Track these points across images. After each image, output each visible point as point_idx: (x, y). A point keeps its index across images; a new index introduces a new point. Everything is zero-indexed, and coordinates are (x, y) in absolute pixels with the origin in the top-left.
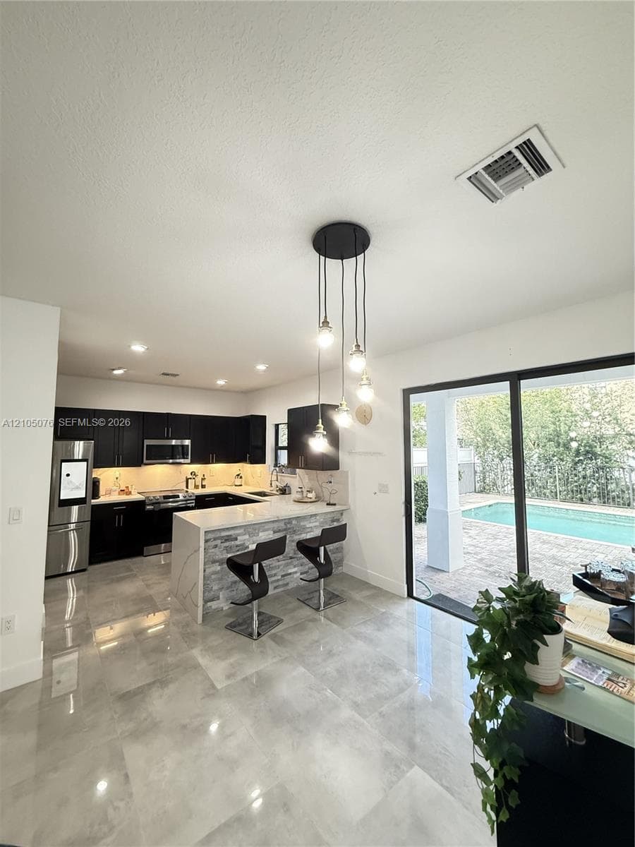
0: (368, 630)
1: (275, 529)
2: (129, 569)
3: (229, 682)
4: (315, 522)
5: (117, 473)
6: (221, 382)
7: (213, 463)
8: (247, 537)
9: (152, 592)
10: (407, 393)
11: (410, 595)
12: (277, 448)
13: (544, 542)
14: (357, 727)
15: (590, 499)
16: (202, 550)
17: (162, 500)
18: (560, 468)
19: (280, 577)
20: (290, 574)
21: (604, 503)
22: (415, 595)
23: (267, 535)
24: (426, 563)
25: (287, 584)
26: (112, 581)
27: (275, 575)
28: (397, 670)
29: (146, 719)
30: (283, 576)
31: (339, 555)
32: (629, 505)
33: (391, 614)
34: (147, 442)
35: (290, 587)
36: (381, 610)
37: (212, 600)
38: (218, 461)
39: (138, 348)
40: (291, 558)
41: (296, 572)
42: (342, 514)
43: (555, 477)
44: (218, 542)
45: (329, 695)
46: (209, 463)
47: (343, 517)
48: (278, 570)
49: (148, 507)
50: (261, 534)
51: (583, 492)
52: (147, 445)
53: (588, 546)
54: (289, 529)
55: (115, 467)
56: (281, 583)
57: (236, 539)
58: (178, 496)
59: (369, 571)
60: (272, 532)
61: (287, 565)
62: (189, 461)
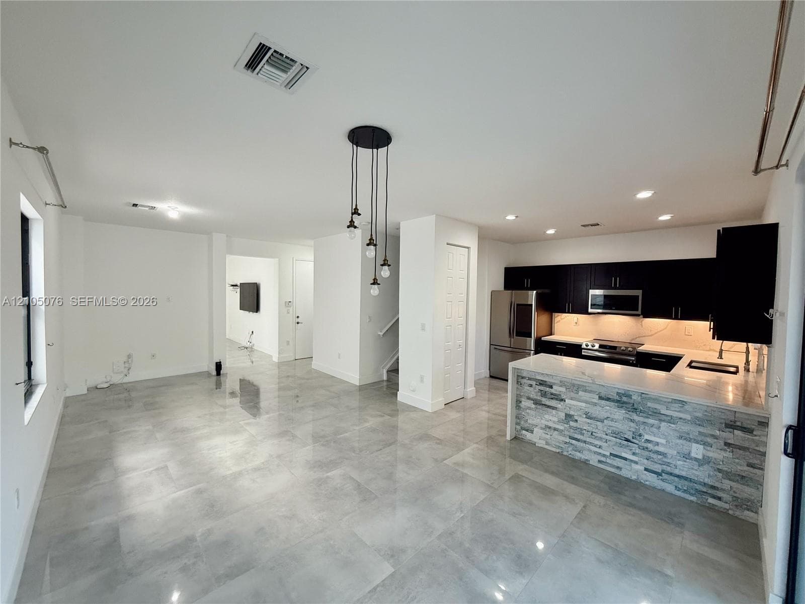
1: (602, 395)
5: (576, 319)
6: (665, 217)
8: (563, 389)
17: (597, 348)
19: (608, 454)
20: (625, 458)
23: (589, 398)
25: (619, 468)
27: (600, 447)
30: (612, 455)
34: (592, 292)
35: (623, 473)
37: (527, 430)
39: (511, 217)
40: (628, 440)
41: (636, 462)
42: (762, 424)
44: (533, 383)
47: (768, 429)
48: (605, 444)
50: (581, 393)
52: (592, 295)
54: (625, 403)
55: (566, 313)
56: (609, 461)
57: (551, 387)
58: (615, 348)
60: (598, 398)
61: (621, 445)
62: (639, 313)
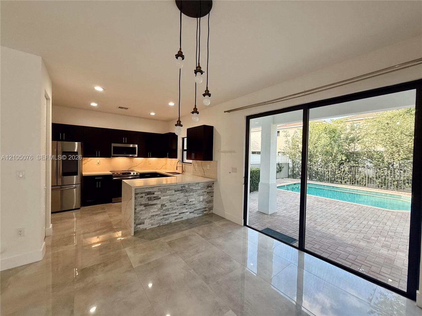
0: (220, 241)
1: (176, 189)
2: (103, 209)
3: (140, 264)
4: (198, 187)
5: (98, 161)
6: (152, 114)
7: (149, 157)
8: (160, 193)
9: (112, 220)
10: (248, 118)
11: (245, 224)
12: (183, 150)
13: (319, 201)
14: (203, 289)
15: (345, 182)
16: (133, 198)
17: (121, 175)
18: (332, 166)
19: (178, 214)
20: (184, 213)
21: (353, 184)
22: (248, 224)
23: (171, 193)
24: (257, 210)
25: (182, 217)
26: (93, 214)
27: (176, 213)
28: (231, 261)
29: (91, 282)
30: (180, 214)
31: (211, 204)
32: (365, 185)
33: (233, 233)
34: (113, 145)
35: (183, 219)
36: (229, 231)
37: (140, 224)
38: (153, 156)
39: (98, 89)
40: (185, 205)
41: (187, 212)
42: (213, 184)
43: (329, 171)
44: (144, 195)
45: (191, 272)
46: (148, 157)
47: (214, 185)
48: (177, 211)
49: (114, 178)
50: (167, 192)
51: (342, 178)
52: (113, 147)
53: (341, 204)
54: (184, 190)
56: (179, 217)
57: (154, 194)
58: (130, 173)
59: (225, 212)
60: (174, 191)
61: (182, 208)
62: (136, 155)
